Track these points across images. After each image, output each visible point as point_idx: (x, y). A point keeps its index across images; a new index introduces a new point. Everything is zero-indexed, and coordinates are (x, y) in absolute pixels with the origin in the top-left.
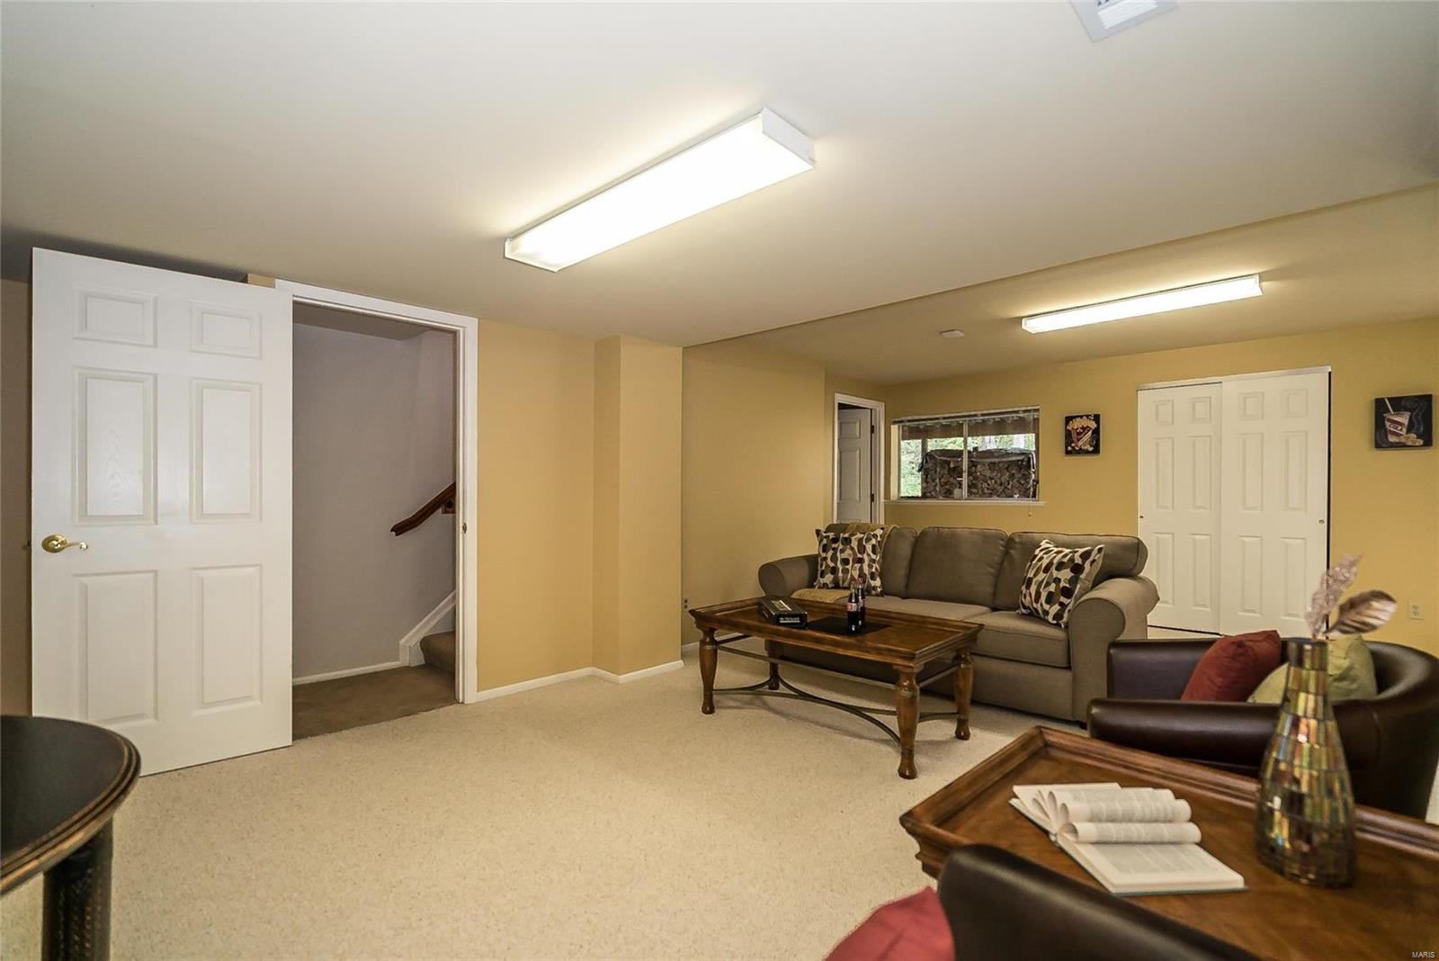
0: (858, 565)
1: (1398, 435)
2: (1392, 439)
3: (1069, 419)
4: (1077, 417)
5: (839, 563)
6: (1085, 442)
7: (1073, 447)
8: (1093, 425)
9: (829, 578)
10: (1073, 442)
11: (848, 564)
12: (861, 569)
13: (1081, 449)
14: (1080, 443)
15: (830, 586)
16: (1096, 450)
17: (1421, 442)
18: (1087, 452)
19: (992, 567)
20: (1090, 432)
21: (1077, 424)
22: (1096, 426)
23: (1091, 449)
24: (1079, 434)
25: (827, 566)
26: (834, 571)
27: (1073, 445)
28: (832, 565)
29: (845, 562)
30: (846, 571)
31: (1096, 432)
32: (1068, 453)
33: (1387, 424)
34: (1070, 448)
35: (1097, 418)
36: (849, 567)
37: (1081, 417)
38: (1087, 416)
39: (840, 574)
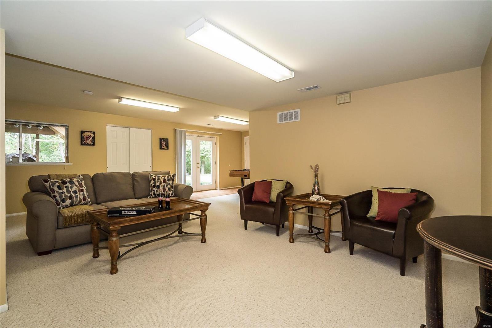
0: (82, 193)
1: (164, 147)
2: (163, 147)
3: (82, 132)
4: (86, 131)
5: (72, 193)
6: (89, 141)
7: (85, 143)
8: (93, 135)
9: (68, 202)
10: (85, 141)
11: (77, 193)
12: (84, 194)
13: (88, 143)
14: (88, 141)
15: (69, 205)
16: (94, 145)
17: (167, 149)
18: (90, 145)
19: (131, 185)
20: (92, 138)
21: (86, 134)
22: (94, 136)
23: (92, 144)
24: (87, 138)
25: (65, 196)
26: (71, 198)
27: (85, 142)
28: (69, 195)
29: (75, 192)
30: (77, 197)
31: (94, 138)
32: (82, 144)
33: (162, 144)
34: (83, 143)
35: (94, 133)
36: (78, 194)
37: (88, 132)
38: (91, 132)
39: (75, 199)
